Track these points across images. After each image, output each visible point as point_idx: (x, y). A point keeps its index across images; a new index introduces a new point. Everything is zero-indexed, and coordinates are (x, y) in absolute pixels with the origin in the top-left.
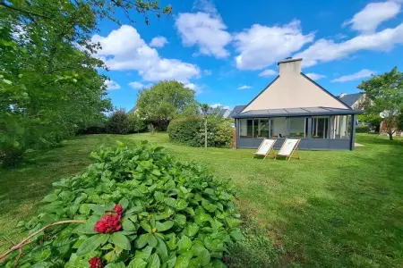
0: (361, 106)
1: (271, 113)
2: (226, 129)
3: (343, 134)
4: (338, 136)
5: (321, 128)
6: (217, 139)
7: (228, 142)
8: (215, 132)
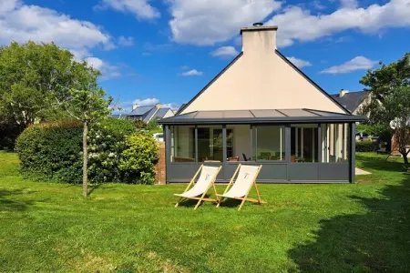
0: (366, 110)
1: (228, 116)
2: (142, 146)
3: (339, 155)
4: (333, 158)
5: (308, 144)
6: (123, 165)
7: (146, 170)
8: (120, 151)
